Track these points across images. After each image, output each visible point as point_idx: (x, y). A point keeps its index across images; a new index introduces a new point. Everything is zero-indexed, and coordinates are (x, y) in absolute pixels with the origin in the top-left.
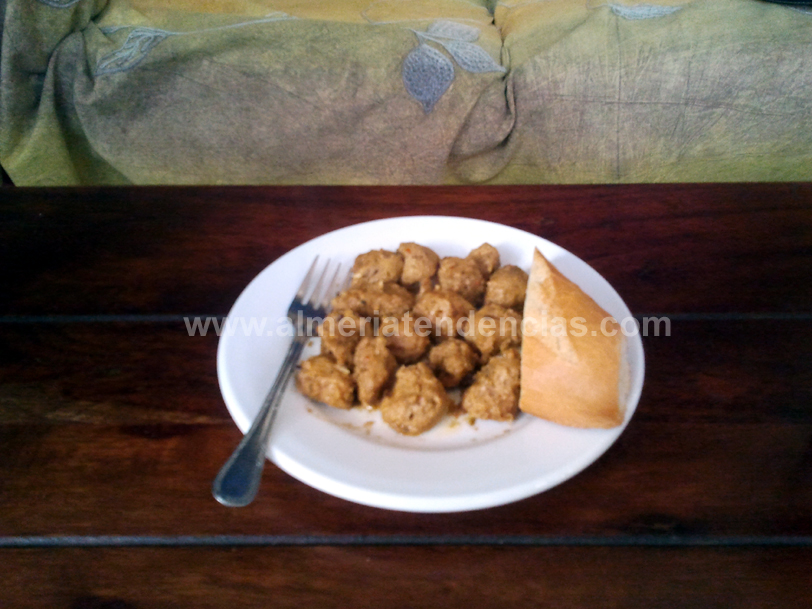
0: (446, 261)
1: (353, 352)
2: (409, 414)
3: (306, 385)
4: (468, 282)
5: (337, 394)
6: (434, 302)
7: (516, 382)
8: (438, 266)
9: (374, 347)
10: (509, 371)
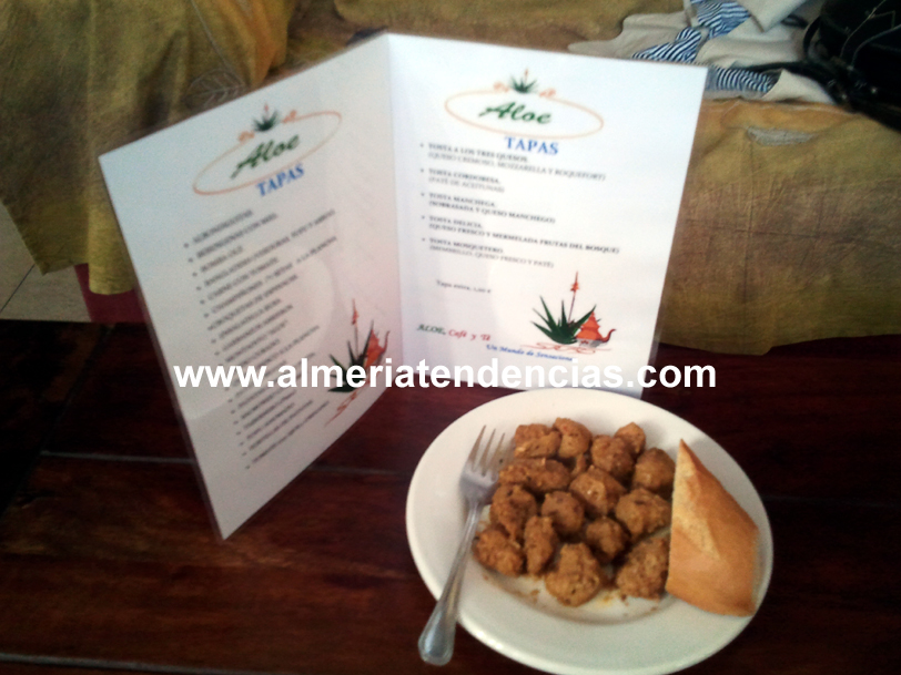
0: (598, 441)
1: (523, 527)
2: (572, 589)
3: (484, 556)
4: (619, 464)
5: (510, 566)
6: (590, 483)
7: (664, 568)
8: (591, 443)
9: (542, 526)
10: (658, 558)
